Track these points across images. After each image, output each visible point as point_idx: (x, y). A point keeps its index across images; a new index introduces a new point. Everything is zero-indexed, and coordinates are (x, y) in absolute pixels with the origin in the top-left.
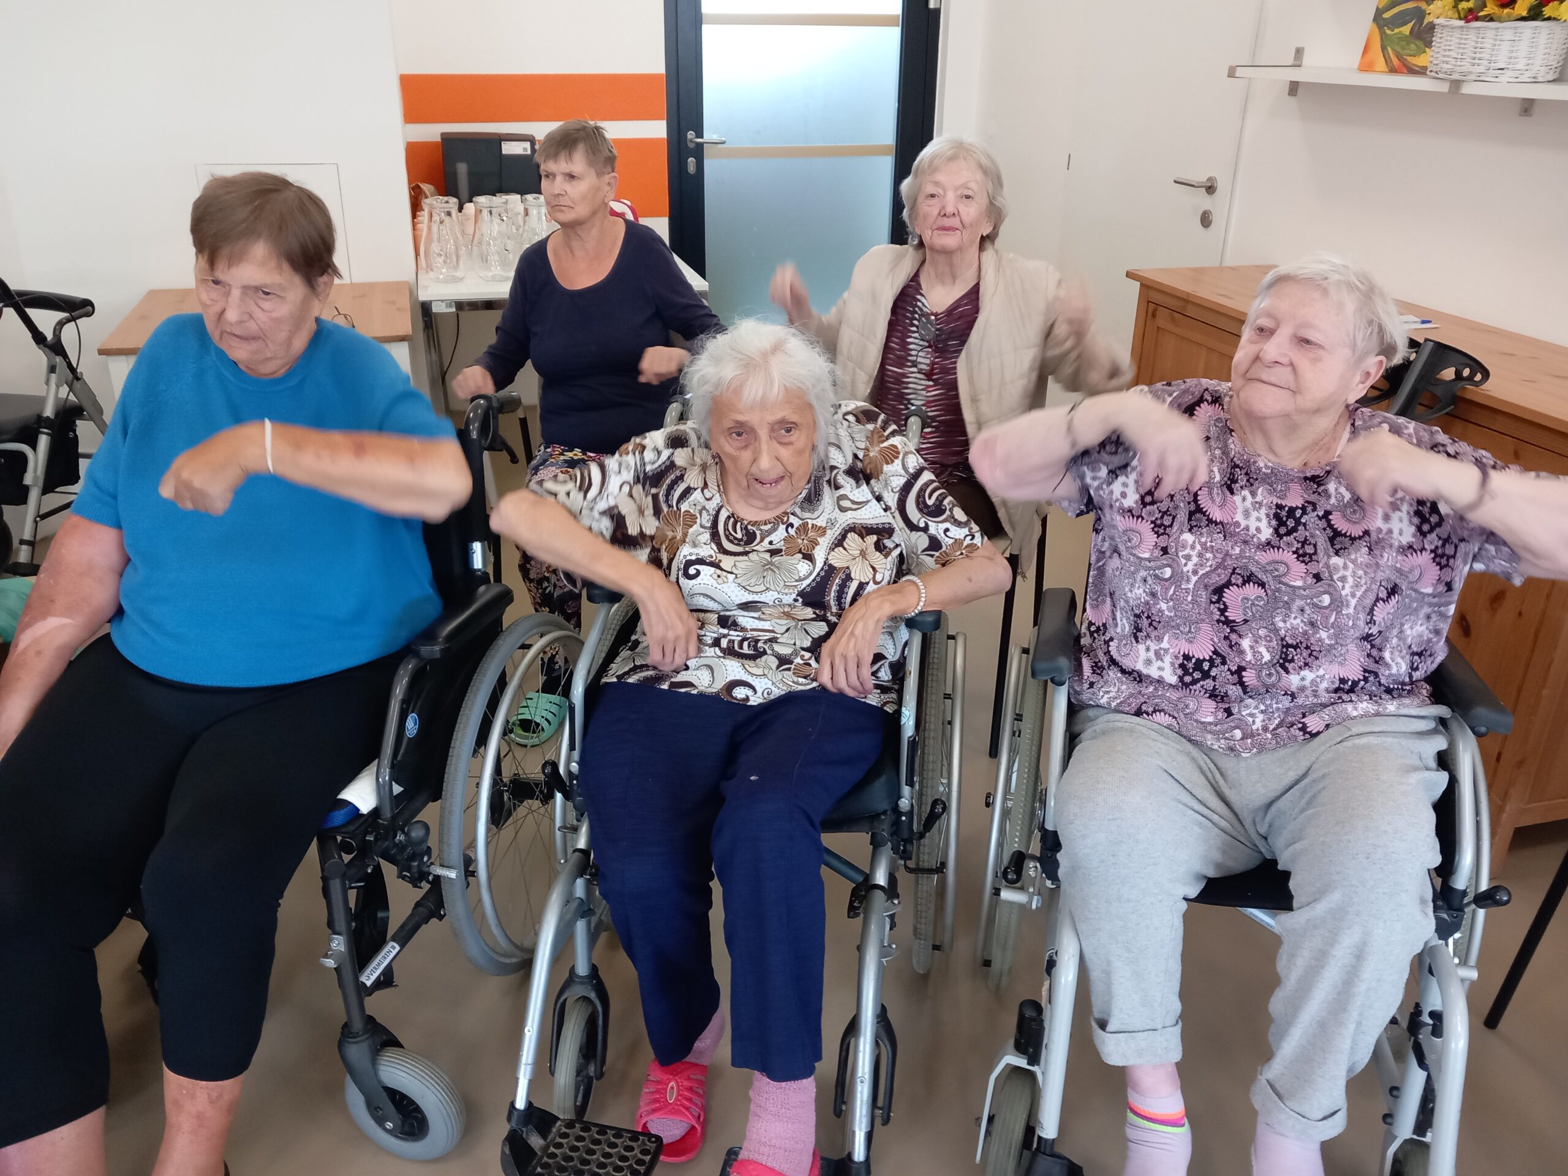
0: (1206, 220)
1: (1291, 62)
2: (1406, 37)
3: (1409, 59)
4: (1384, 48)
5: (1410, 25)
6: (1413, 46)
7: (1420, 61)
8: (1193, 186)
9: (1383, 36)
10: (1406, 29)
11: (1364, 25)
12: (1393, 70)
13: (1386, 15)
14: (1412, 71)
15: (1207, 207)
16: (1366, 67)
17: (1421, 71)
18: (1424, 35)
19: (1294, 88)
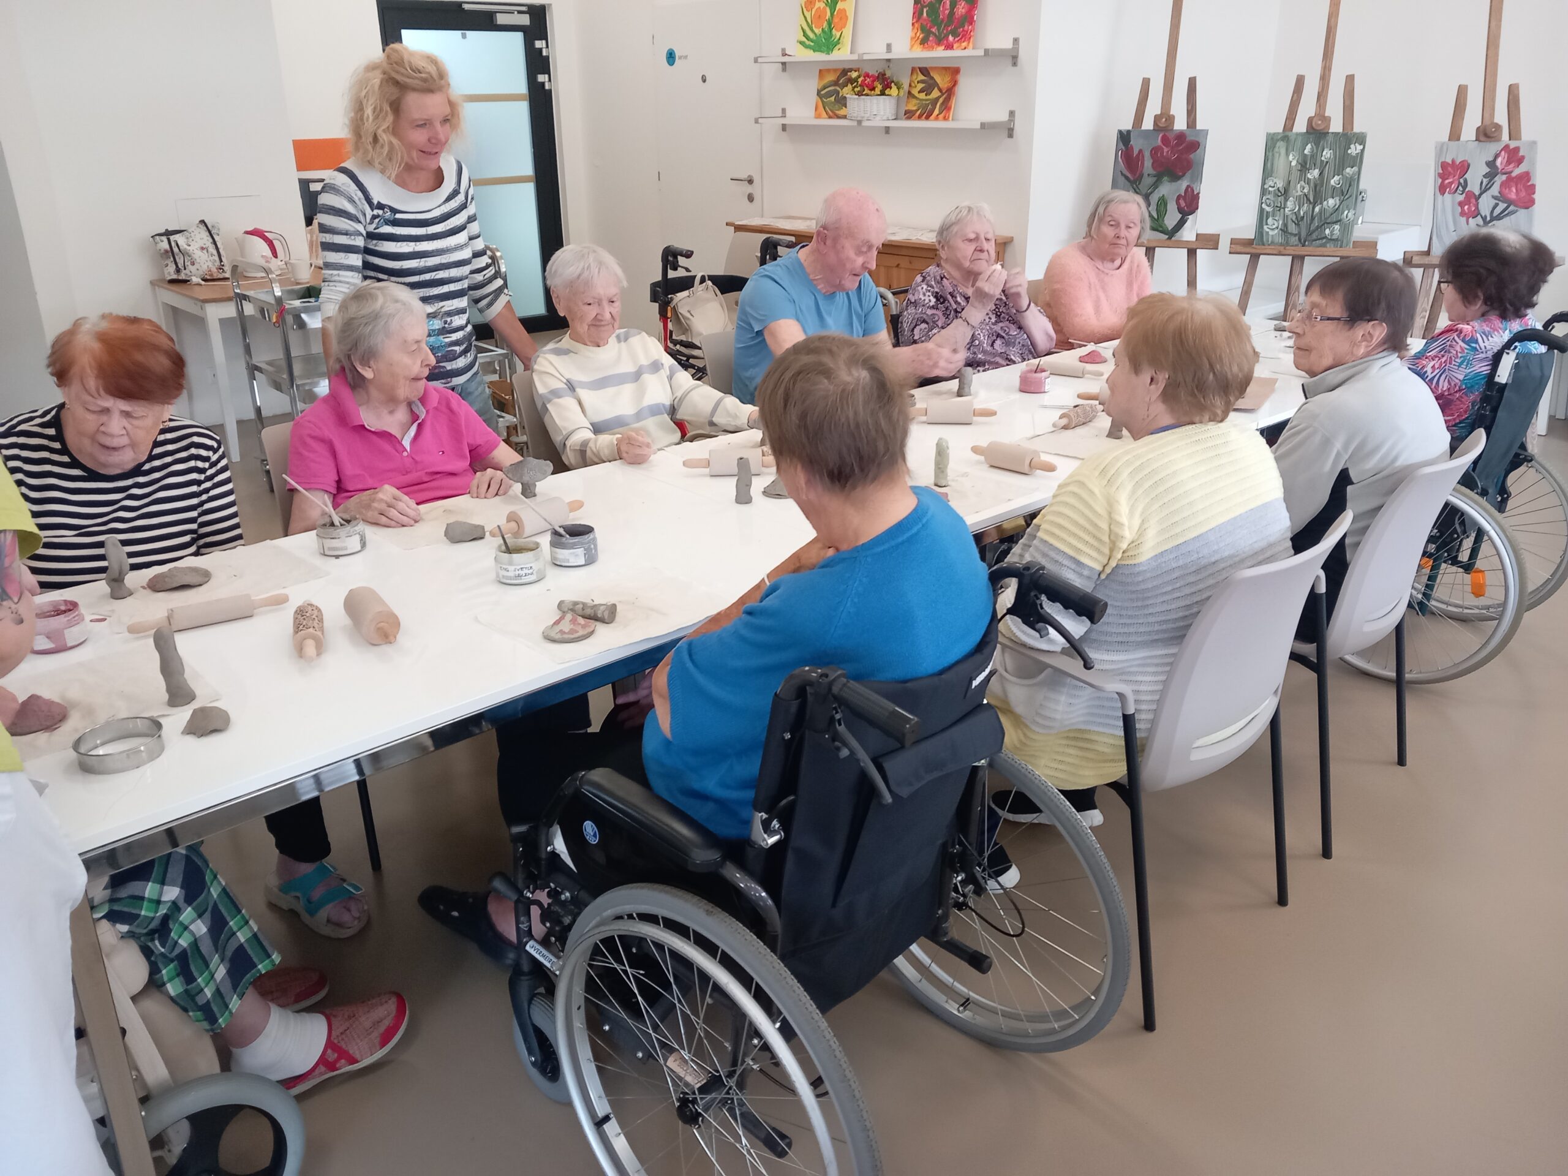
0: (751, 198)
1: (780, 115)
2: (832, 103)
3: (837, 112)
4: (824, 108)
5: (834, 97)
6: (837, 106)
7: (842, 112)
8: (742, 180)
9: (822, 101)
10: (832, 99)
11: (814, 98)
12: (830, 117)
13: (823, 92)
14: (838, 117)
15: (751, 191)
16: (818, 116)
17: (845, 117)
18: (842, 102)
19: (784, 127)
